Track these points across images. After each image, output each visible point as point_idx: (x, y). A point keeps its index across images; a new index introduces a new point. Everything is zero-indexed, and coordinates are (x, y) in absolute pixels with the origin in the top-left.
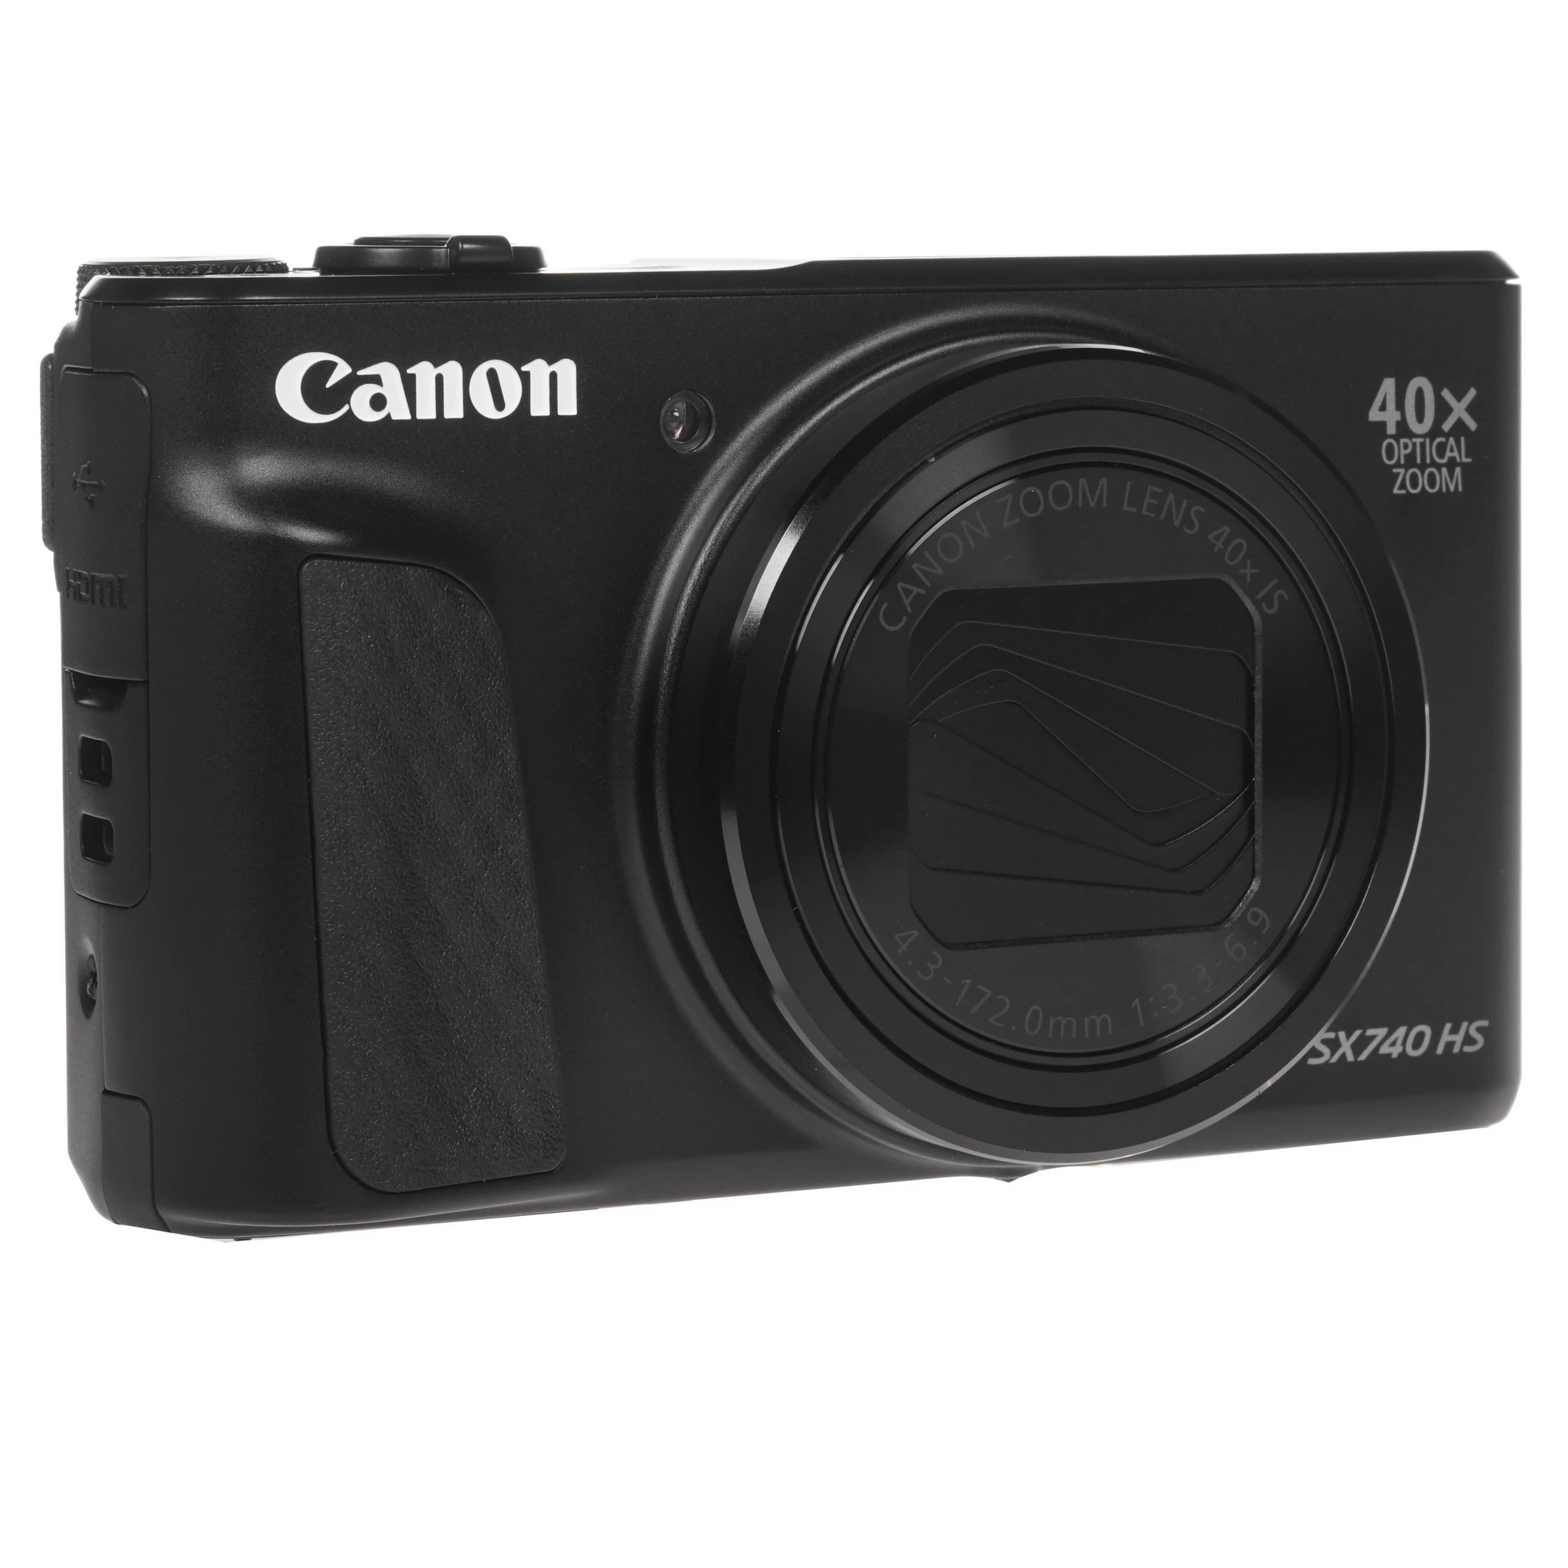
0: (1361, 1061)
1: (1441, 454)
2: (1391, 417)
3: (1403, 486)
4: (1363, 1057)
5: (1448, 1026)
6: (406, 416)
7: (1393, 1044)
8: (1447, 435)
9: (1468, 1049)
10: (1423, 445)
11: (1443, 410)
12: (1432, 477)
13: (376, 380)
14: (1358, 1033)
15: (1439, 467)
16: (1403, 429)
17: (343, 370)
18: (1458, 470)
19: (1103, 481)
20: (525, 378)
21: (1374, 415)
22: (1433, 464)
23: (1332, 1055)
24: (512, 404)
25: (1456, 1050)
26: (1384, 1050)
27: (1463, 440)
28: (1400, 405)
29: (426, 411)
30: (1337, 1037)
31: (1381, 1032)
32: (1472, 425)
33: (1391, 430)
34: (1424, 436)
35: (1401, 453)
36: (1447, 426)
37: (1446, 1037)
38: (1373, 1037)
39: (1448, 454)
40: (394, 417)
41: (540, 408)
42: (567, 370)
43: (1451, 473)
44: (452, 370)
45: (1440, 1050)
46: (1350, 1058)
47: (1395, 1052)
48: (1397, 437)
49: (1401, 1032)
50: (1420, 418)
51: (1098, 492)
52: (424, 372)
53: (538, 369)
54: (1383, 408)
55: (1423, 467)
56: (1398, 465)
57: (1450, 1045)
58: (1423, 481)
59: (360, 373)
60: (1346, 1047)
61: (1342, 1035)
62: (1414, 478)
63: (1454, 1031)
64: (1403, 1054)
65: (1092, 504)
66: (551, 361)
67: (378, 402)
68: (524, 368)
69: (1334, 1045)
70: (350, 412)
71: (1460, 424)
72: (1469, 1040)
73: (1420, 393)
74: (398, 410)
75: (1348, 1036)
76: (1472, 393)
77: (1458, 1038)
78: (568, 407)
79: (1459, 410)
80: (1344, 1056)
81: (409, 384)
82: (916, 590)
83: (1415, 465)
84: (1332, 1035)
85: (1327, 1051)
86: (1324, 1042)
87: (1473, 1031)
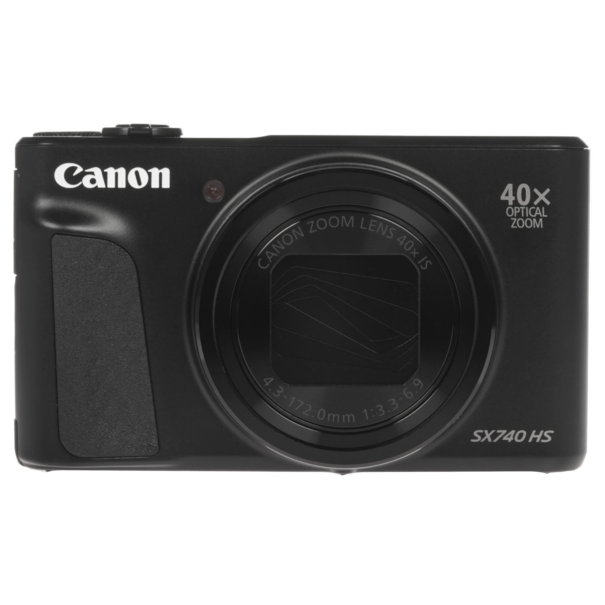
0: (494, 442)
1: (533, 214)
2: (511, 199)
3: (516, 225)
4: (495, 440)
5: (534, 432)
6: (104, 186)
7: (509, 437)
8: (536, 206)
9: (543, 441)
10: (525, 210)
11: (534, 197)
12: (529, 222)
13: (92, 173)
14: (493, 431)
15: (532, 218)
16: (516, 203)
17: (79, 169)
18: (541, 220)
19: (352, 217)
20: (150, 174)
21: (503, 197)
22: (529, 217)
23: (482, 439)
24: (144, 183)
25: (538, 441)
26: (505, 438)
27: (543, 208)
28: (515, 194)
29: (111, 185)
30: (484, 432)
31: (504, 432)
32: (548, 203)
33: (511, 203)
34: (526, 206)
35: (515, 212)
36: (536, 203)
37: (533, 435)
38: (500, 433)
39: (536, 213)
40: (99, 187)
41: (155, 185)
42: (166, 172)
43: (538, 221)
44: (122, 171)
45: (530, 440)
46: (490, 440)
47: (510, 440)
48: (513, 206)
49: (513, 432)
50: (524, 199)
51: (350, 222)
52: (111, 171)
53: (155, 171)
54: (507, 195)
55: (525, 218)
56: (513, 217)
57: (535, 439)
58: (525, 223)
59: (86, 171)
60: (488, 436)
61: (486, 432)
62: (521, 221)
63: (537, 433)
64: (513, 441)
65: (347, 226)
66: (160, 169)
67: (93, 181)
68: (149, 171)
69: (483, 435)
70: (82, 184)
71: (542, 203)
72: (543, 437)
73: (524, 190)
74: (100, 184)
75: (489, 433)
76: (548, 190)
77: (539, 437)
78: (166, 185)
79: (542, 197)
80: (487, 439)
81: (105, 175)
82: (273, 254)
83: (521, 217)
84: (482, 431)
85: (479, 437)
86: (478, 433)
87: (546, 434)
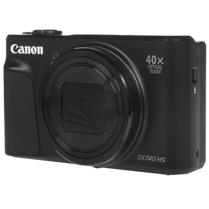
0: (145, 160)
1: (157, 68)
2: (149, 61)
3: (151, 72)
5: (158, 157)
6: (24, 53)
8: (158, 65)
9: (162, 161)
10: (154, 66)
11: (158, 61)
12: (156, 71)
13: (21, 48)
14: (145, 156)
15: (157, 70)
16: (151, 63)
17: (17, 47)
18: (160, 70)
20: (37, 49)
21: (147, 61)
22: (156, 69)
23: (141, 159)
25: (160, 161)
26: (148, 159)
27: (161, 66)
28: (151, 60)
29: (26, 53)
31: (148, 156)
32: (163, 63)
33: (149, 63)
34: (154, 65)
35: (151, 67)
36: (158, 63)
37: (158, 159)
38: (147, 157)
39: (158, 68)
40: (23, 53)
41: (39, 53)
42: (42, 48)
43: (159, 71)
44: (29, 47)
45: (157, 161)
46: (143, 159)
48: (150, 64)
49: (151, 157)
50: (154, 62)
52: (26, 47)
53: (38, 48)
54: (148, 60)
55: (154, 69)
56: (150, 69)
57: (159, 160)
58: (154, 71)
59: (19, 47)
60: (143, 158)
62: (153, 71)
63: (160, 158)
64: (151, 160)
66: (40, 47)
67: (21, 51)
68: (37, 48)
69: (141, 157)
70: (18, 52)
71: (160, 64)
72: (162, 160)
73: (154, 58)
74: (23, 52)
75: (143, 156)
76: (162, 58)
77: (160, 160)
78: (42, 53)
79: (160, 61)
81: (24, 49)
83: (153, 69)
84: (141, 155)
85: (140, 158)
86: (140, 156)
87: (163, 159)
